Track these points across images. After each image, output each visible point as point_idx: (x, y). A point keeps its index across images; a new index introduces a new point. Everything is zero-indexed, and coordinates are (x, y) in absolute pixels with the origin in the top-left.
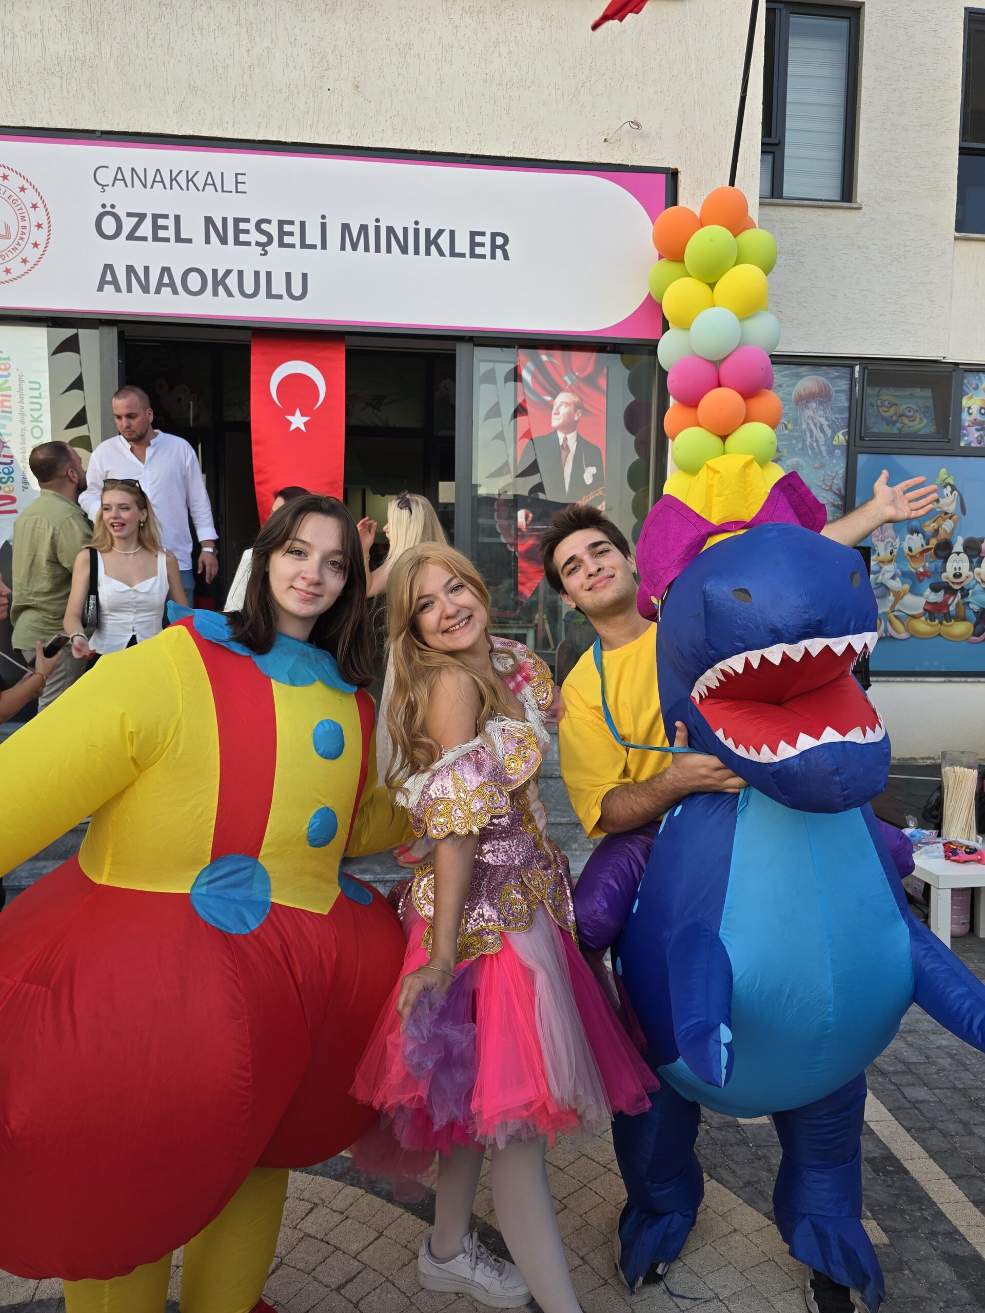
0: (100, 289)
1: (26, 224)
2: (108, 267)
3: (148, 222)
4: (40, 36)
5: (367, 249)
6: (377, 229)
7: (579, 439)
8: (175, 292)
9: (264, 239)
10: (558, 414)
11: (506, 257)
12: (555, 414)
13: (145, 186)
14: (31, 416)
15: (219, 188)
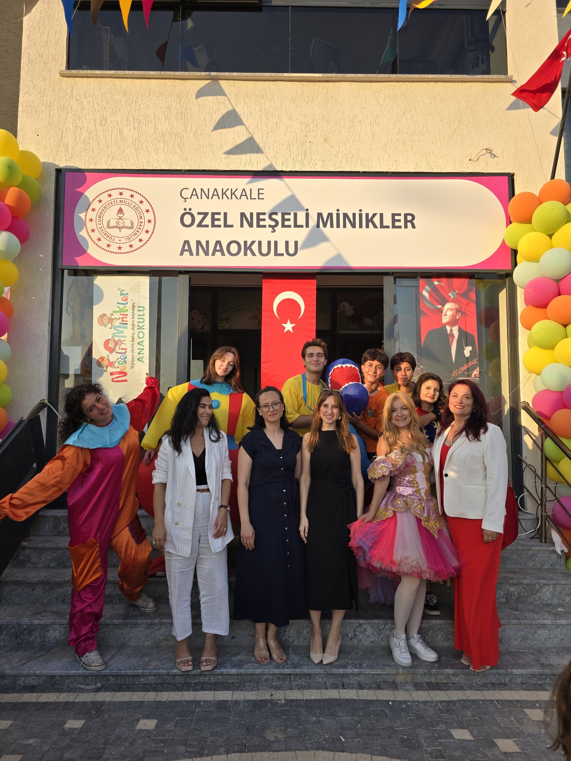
0: (182, 254)
1: (142, 220)
2: (187, 242)
3: (209, 217)
4: (153, 122)
5: (332, 226)
6: (338, 215)
7: (460, 330)
8: (223, 254)
9: (273, 223)
10: (446, 315)
11: (413, 226)
12: (444, 315)
13: (208, 198)
14: (138, 326)
15: (249, 197)
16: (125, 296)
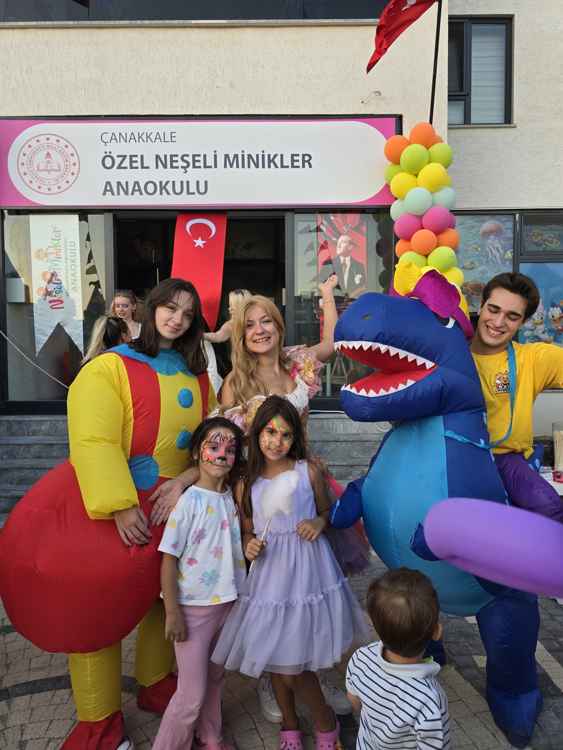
0: (104, 194)
1: (68, 163)
2: (108, 183)
3: (127, 160)
4: (74, 70)
5: (238, 167)
6: (243, 156)
7: (352, 260)
8: (141, 194)
9: (185, 165)
10: (340, 247)
11: (310, 166)
12: (339, 247)
13: (126, 142)
14: (71, 259)
15: (163, 140)
16: (58, 233)
